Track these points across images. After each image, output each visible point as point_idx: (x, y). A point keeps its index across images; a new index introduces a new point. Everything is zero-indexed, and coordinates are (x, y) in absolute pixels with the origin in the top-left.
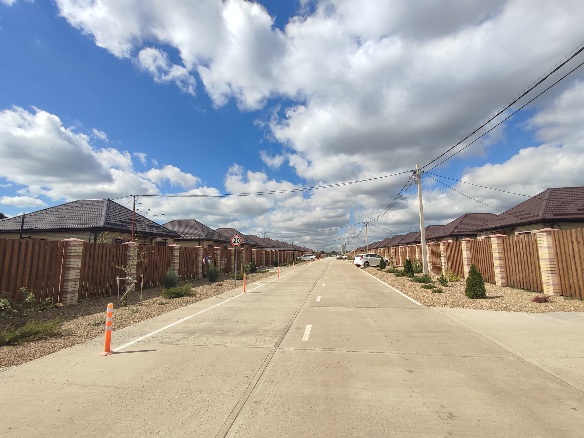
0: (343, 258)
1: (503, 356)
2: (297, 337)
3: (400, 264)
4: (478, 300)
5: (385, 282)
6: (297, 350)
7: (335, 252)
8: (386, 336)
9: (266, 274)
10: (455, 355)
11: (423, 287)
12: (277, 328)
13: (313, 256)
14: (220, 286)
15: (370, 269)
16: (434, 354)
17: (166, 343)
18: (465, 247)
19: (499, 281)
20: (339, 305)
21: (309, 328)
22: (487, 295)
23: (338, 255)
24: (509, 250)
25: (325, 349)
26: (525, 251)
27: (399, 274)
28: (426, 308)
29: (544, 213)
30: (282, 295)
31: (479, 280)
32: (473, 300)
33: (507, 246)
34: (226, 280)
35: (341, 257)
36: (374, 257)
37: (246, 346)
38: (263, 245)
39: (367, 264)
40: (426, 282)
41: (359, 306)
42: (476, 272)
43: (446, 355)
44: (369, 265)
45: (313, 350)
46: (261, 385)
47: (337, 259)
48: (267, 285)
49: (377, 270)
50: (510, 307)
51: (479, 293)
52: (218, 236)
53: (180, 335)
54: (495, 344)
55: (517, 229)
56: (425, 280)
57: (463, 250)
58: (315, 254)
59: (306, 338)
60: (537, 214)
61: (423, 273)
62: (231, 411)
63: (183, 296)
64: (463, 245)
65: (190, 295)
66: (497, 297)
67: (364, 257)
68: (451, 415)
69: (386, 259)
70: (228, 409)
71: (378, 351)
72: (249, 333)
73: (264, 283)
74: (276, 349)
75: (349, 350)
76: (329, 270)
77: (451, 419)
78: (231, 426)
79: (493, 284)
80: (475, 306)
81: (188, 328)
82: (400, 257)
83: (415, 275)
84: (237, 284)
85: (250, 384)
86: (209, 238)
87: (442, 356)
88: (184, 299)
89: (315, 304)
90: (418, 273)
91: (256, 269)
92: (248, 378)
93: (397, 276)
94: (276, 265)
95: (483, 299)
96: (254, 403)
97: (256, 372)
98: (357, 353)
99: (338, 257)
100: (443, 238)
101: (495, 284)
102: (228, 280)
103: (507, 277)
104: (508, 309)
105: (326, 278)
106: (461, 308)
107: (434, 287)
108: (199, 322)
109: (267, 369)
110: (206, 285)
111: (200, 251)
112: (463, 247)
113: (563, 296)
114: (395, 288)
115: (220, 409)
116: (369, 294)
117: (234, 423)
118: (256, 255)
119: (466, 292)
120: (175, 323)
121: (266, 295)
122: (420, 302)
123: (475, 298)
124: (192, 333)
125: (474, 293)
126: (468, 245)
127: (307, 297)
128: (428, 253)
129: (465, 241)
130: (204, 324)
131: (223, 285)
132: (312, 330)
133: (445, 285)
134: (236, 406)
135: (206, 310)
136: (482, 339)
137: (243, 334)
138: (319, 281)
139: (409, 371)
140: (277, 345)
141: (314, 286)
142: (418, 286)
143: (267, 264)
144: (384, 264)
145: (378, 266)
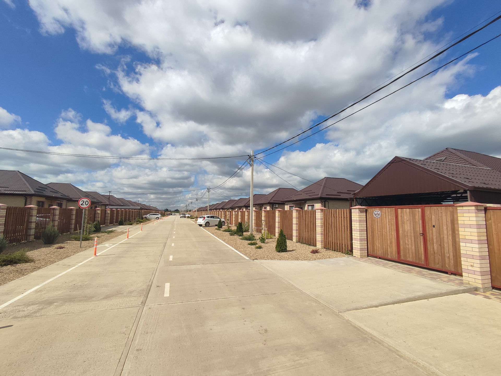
0: (186, 216)
1: (293, 291)
2: (160, 294)
3: (233, 224)
4: (282, 253)
5: (222, 240)
6: (162, 305)
7: (178, 210)
8: (227, 286)
9: (112, 234)
10: (268, 293)
11: (249, 244)
12: (139, 288)
13: (158, 215)
14: (60, 248)
15: (210, 228)
16: (257, 295)
17: (22, 317)
18: (278, 215)
19: (295, 239)
20: (190, 263)
21: (167, 285)
22: (288, 249)
23: (182, 214)
24: (301, 219)
25: (184, 301)
26: (310, 221)
27: (233, 233)
28: (252, 261)
29: (322, 194)
30: (135, 257)
31: (284, 239)
32: (280, 253)
33: (301, 216)
34: (66, 242)
35: (184, 216)
36: (214, 218)
37: (115, 308)
38: (105, 203)
39: (207, 224)
40: (251, 240)
41: (205, 263)
42: (283, 235)
43: (264, 295)
44: (209, 225)
45: (175, 303)
46: (138, 337)
47: (181, 217)
48: (118, 247)
49: (216, 229)
50: (299, 257)
51: (283, 248)
52: (51, 191)
53: (35, 307)
54: (290, 284)
55: (308, 202)
56: (251, 238)
57: (276, 217)
58: (160, 212)
59: (167, 294)
60: (318, 193)
61: (249, 232)
62: (119, 361)
63: (16, 263)
64: (276, 213)
65: (27, 261)
66: (293, 250)
67: (206, 218)
68: (266, 331)
69: (223, 220)
70: (115, 360)
71: (222, 298)
72: (113, 296)
73: (114, 244)
74: (143, 307)
75: (202, 300)
76: (175, 229)
77: (266, 333)
78: (122, 371)
79: (291, 241)
80: (280, 258)
81: (43, 299)
82: (233, 218)
83: (244, 234)
84: (82, 246)
85: (128, 338)
86: (39, 193)
87: (261, 296)
88: (19, 266)
89: (169, 264)
90: (246, 232)
91: (100, 228)
92: (125, 334)
93: (231, 235)
94: (121, 223)
95: (285, 252)
96: (136, 351)
97: (131, 328)
98: (208, 301)
99: (181, 216)
100: (264, 205)
101: (292, 241)
102: (68, 242)
103: (299, 236)
104: (297, 259)
105: (174, 237)
106: (272, 259)
107: (257, 244)
108: (53, 291)
109: (139, 324)
110: (42, 249)
111: (34, 211)
112: (276, 214)
113: (325, 248)
114: (230, 245)
115: (107, 362)
116: (212, 251)
117: (124, 369)
118: (100, 215)
119: (276, 248)
120: (23, 295)
121: (120, 257)
122: (248, 257)
123: (281, 252)
124: (50, 303)
125: (281, 248)
126: (279, 213)
127: (160, 257)
128: (253, 217)
129: (278, 211)
130: (60, 292)
131: (64, 248)
132: (171, 287)
133: (264, 243)
134: (121, 357)
135: (55, 277)
136: (283, 281)
137: (107, 297)
138: (168, 241)
139: (243, 308)
140: (144, 303)
141: (164, 246)
142: (246, 243)
143: (111, 222)
144: (222, 224)
145: (216, 225)
